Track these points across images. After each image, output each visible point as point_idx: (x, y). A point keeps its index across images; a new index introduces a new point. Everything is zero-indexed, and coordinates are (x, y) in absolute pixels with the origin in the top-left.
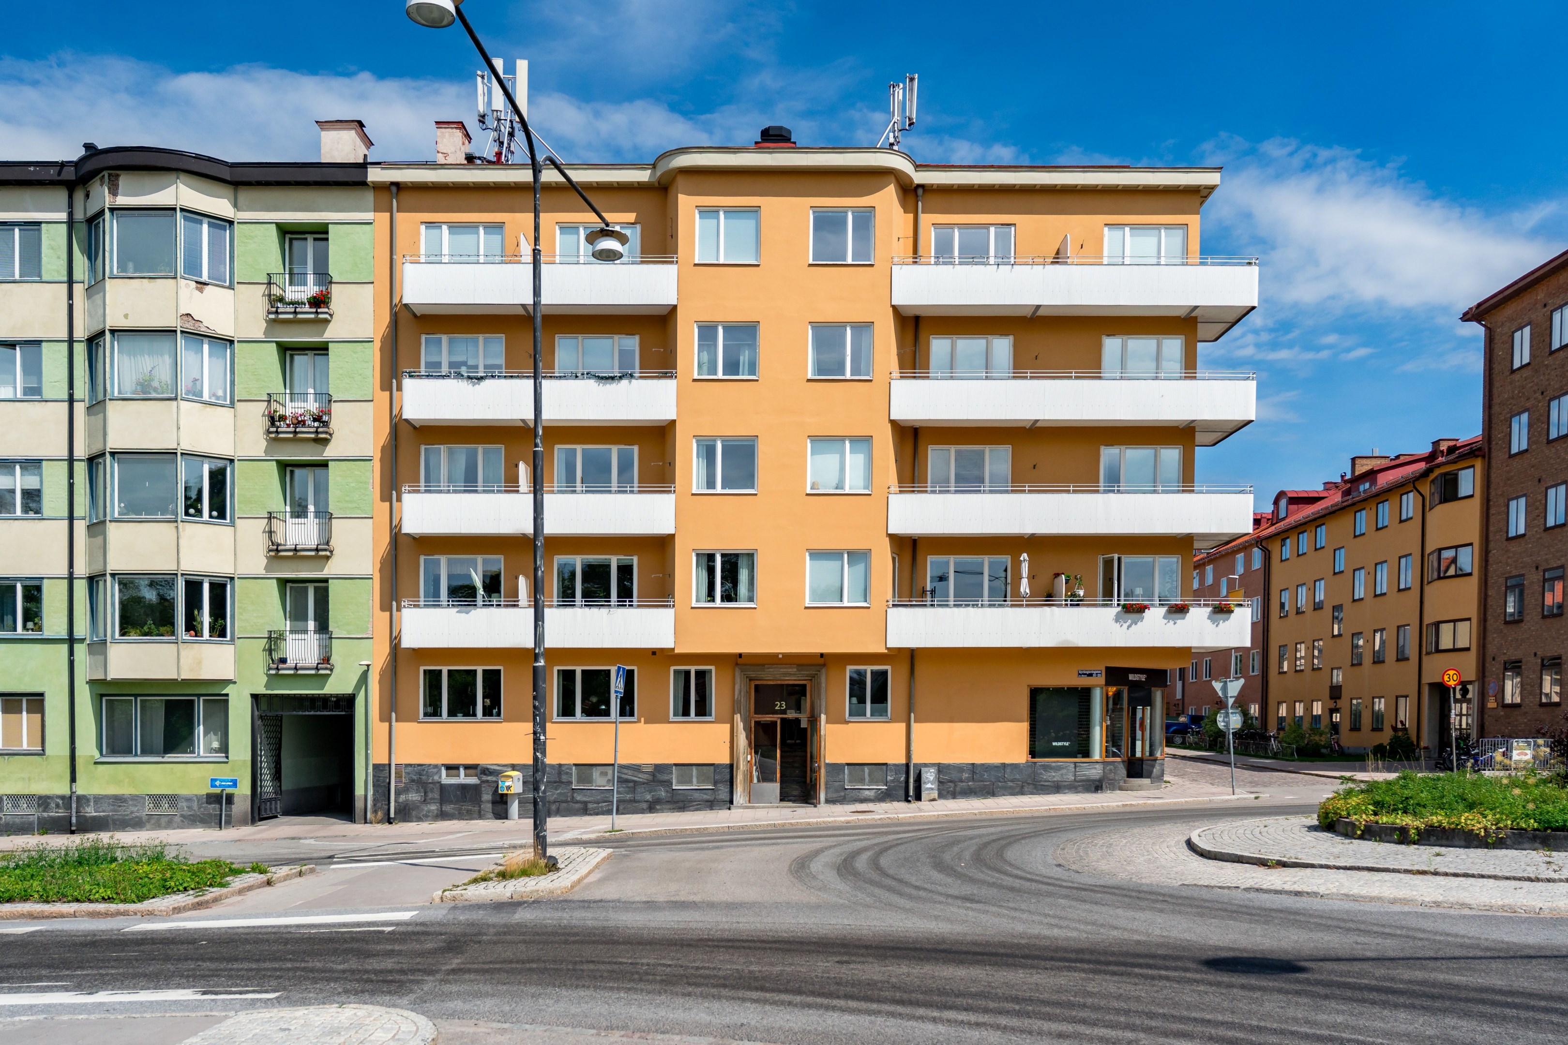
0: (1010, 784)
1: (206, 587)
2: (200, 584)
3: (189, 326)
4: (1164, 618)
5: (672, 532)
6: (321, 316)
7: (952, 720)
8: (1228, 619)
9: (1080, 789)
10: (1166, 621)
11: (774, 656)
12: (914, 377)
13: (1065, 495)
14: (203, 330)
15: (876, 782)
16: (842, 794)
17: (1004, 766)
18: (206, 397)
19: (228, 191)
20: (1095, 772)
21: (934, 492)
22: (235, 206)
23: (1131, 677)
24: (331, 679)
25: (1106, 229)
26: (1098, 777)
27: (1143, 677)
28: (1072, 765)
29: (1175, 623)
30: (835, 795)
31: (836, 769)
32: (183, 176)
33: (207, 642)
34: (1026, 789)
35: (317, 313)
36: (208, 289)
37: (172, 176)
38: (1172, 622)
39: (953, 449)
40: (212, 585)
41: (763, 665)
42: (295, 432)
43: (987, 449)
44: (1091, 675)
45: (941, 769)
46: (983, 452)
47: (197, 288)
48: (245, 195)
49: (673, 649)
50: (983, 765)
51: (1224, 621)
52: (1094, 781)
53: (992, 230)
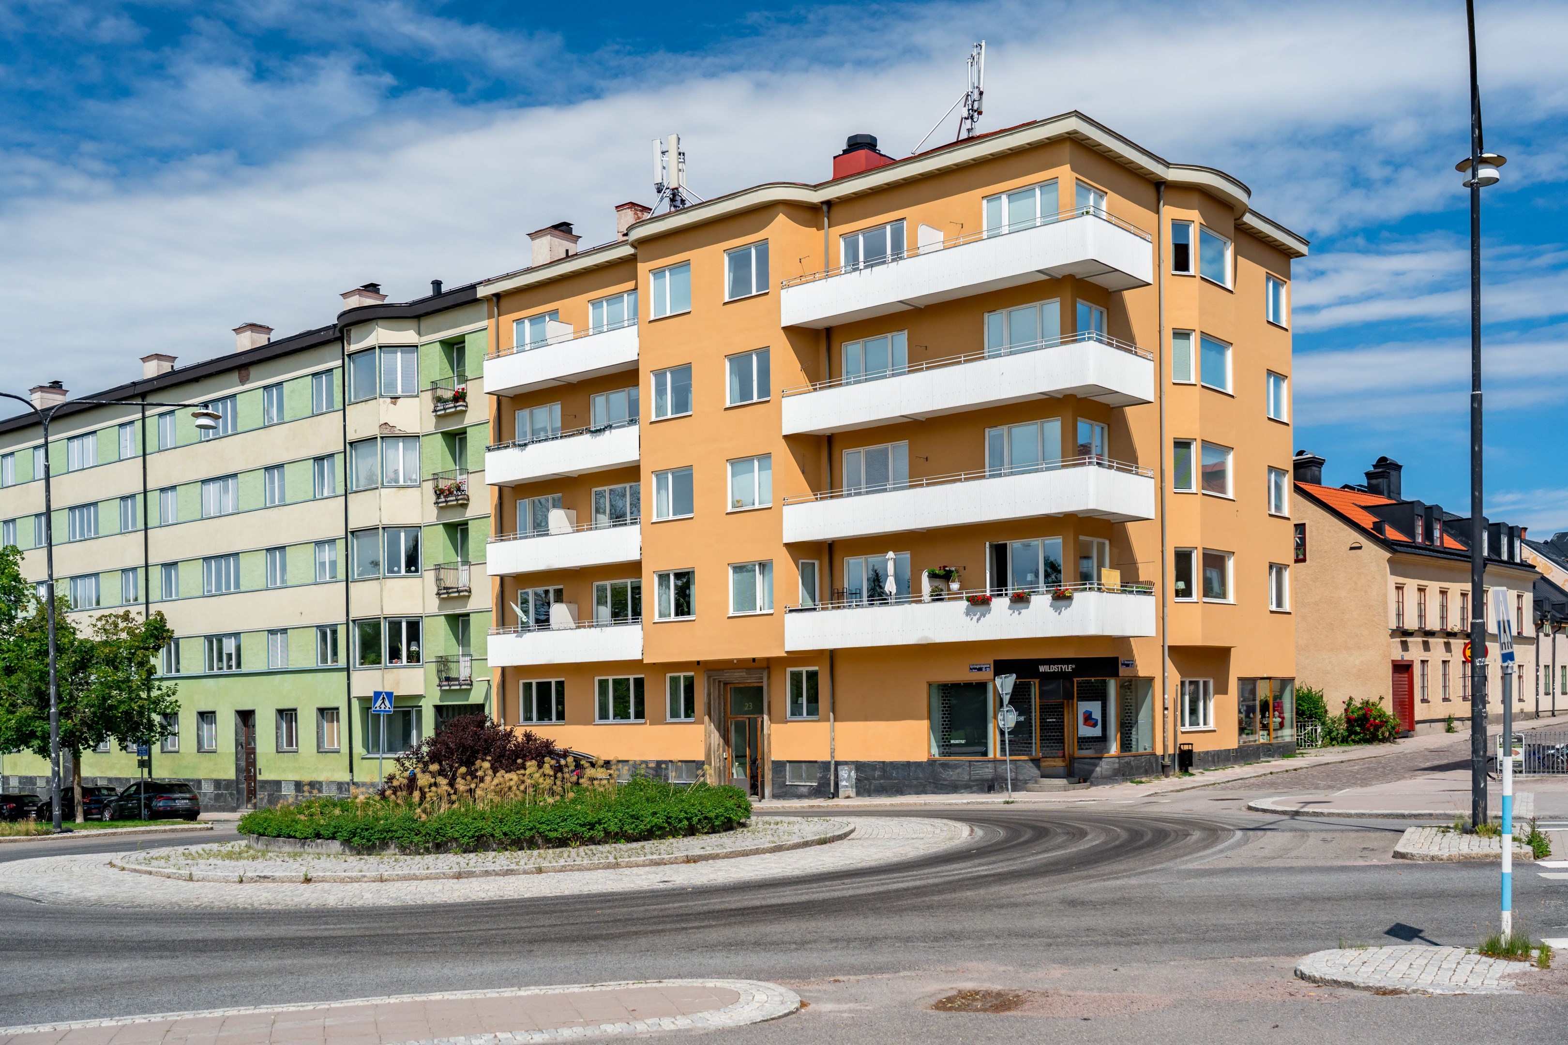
0: (915, 782)
1: (404, 625)
2: (400, 623)
3: (386, 432)
4: (1010, 608)
5: (637, 557)
6: (458, 409)
7: (866, 719)
8: (1069, 606)
9: (975, 788)
10: (1011, 612)
11: (729, 662)
12: (830, 386)
13: (958, 484)
14: (397, 432)
15: (811, 780)
16: (784, 790)
17: (909, 764)
18: (401, 482)
19: (413, 323)
20: (988, 772)
21: (849, 495)
22: (419, 334)
23: (1042, 669)
24: (472, 692)
25: (985, 202)
26: (990, 777)
27: (1069, 668)
28: (967, 764)
29: (1019, 614)
30: (780, 791)
31: (779, 766)
32: (380, 322)
33: (404, 667)
34: (928, 788)
35: (456, 407)
36: (399, 401)
37: (373, 323)
38: (1017, 613)
39: (862, 450)
40: (408, 623)
41: (723, 670)
42: (446, 502)
43: (889, 445)
44: (980, 669)
45: (859, 766)
46: (887, 449)
47: (392, 403)
48: (426, 323)
49: (642, 660)
50: (892, 763)
51: (1066, 608)
52: (987, 780)
53: (888, 228)
